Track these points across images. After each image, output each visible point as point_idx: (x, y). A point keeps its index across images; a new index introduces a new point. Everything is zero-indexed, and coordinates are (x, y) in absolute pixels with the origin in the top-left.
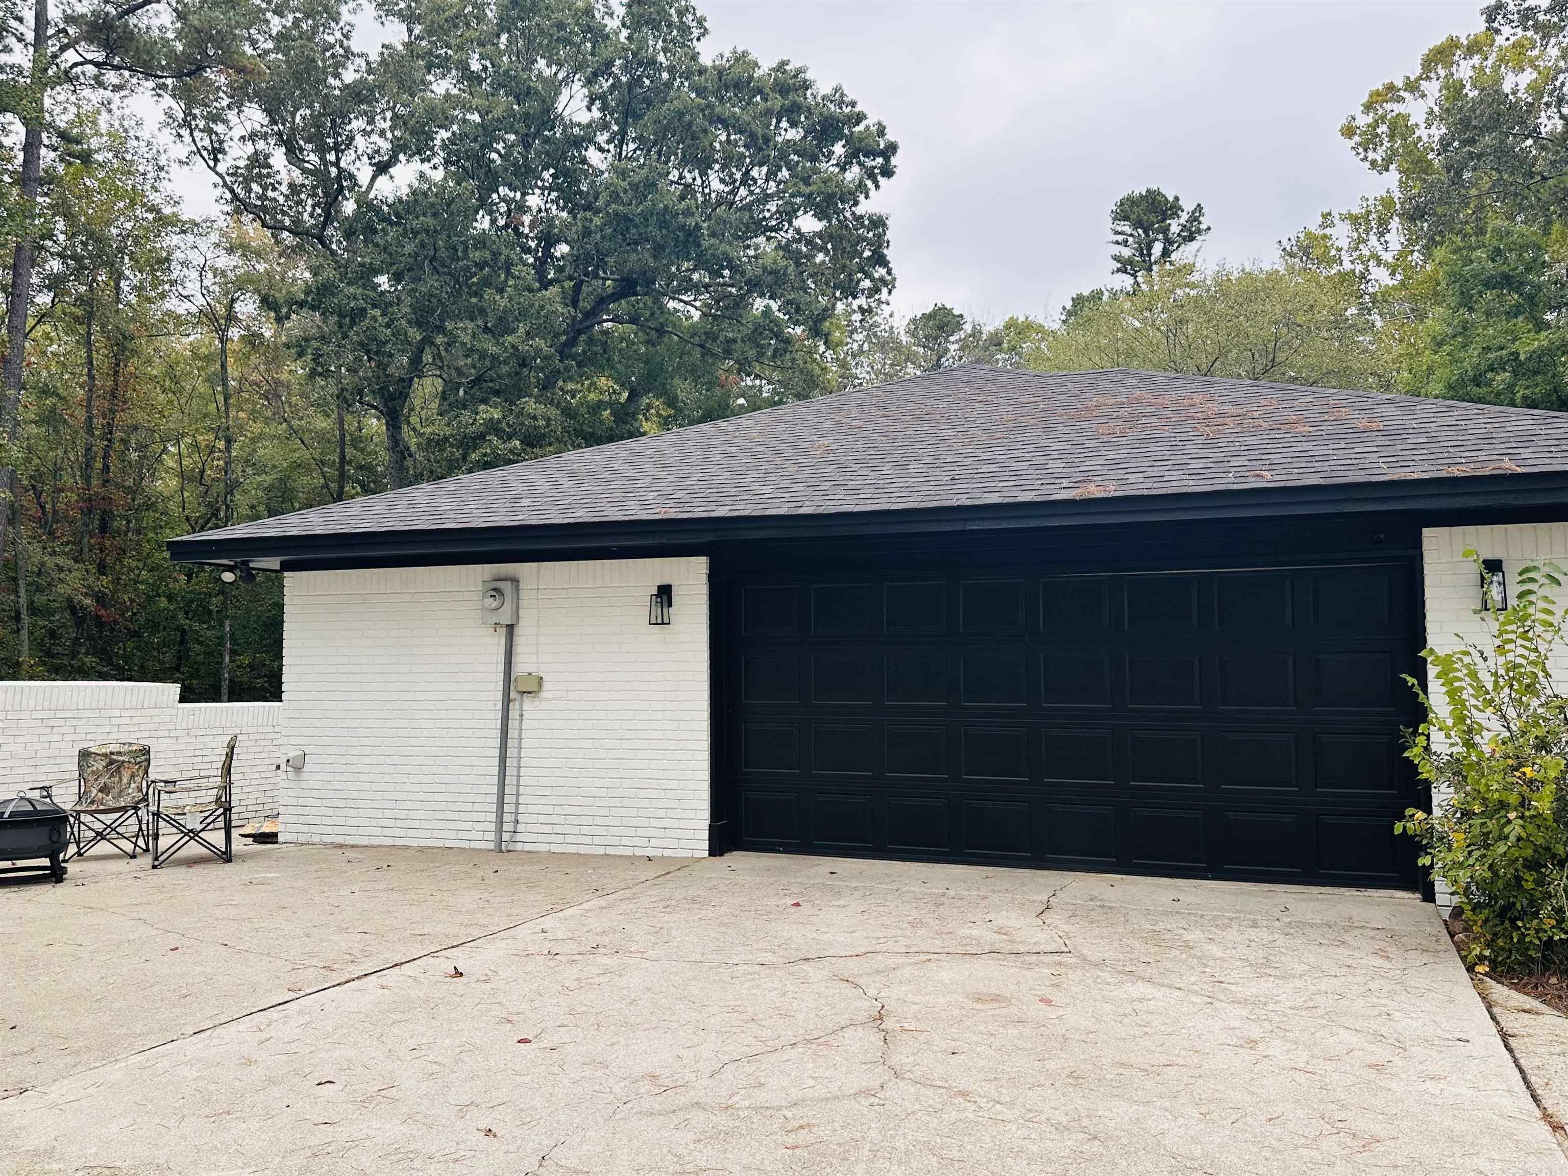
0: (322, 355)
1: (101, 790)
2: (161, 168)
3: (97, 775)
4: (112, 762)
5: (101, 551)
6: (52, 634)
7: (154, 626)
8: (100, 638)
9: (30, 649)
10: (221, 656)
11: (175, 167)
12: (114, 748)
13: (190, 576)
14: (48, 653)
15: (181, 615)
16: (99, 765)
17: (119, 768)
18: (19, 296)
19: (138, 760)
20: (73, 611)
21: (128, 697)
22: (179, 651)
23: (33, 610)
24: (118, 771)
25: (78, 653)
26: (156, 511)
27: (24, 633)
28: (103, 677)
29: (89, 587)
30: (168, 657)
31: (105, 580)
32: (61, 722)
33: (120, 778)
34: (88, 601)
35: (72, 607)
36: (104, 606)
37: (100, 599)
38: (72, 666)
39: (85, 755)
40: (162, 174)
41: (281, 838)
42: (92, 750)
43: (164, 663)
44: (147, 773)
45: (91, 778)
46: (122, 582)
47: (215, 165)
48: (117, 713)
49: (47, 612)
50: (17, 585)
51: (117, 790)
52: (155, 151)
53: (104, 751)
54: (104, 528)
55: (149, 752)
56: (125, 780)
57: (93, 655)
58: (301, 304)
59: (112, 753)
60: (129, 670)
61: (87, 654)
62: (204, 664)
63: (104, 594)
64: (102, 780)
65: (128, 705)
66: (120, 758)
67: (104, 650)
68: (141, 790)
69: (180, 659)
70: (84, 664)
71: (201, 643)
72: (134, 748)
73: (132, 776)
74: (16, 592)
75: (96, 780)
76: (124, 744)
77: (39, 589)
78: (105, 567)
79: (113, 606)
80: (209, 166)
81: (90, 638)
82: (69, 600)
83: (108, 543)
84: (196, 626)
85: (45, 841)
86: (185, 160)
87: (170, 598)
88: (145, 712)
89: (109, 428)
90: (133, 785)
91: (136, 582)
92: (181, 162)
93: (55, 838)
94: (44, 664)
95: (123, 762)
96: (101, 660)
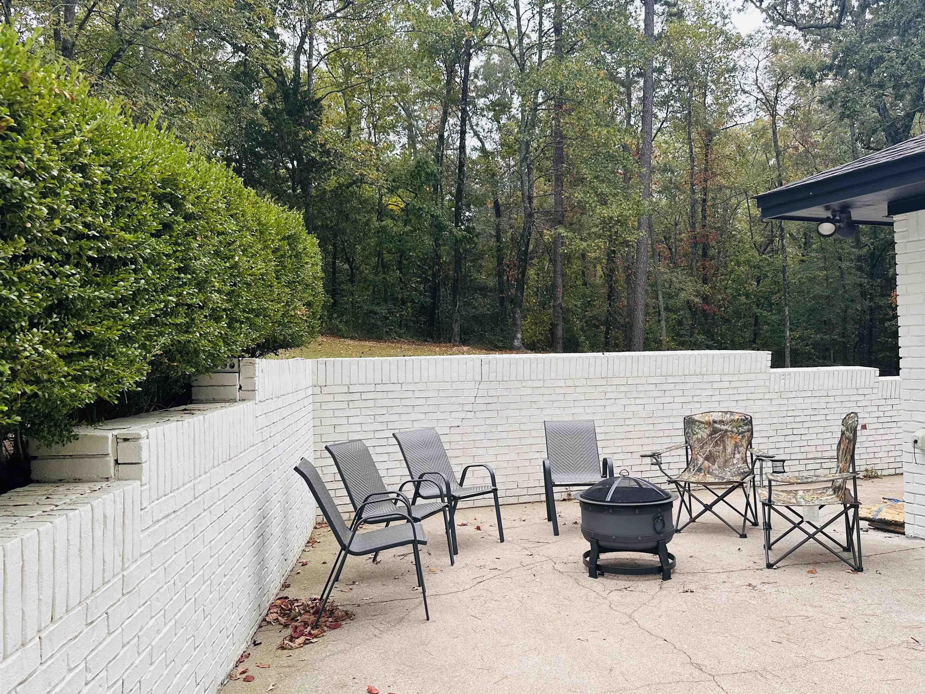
0: (848, 101)
1: (707, 459)
2: (725, 17)
3: (703, 443)
4: (715, 431)
5: (704, 269)
6: (680, 323)
7: (738, 314)
8: (706, 324)
9: (667, 332)
10: (783, 332)
11: (734, 14)
12: (716, 416)
13: (758, 282)
14: (678, 335)
15: (754, 307)
16: (703, 433)
17: (722, 437)
18: (647, 112)
19: (741, 430)
20: (690, 308)
21: (726, 365)
22: (755, 330)
23: (667, 309)
24: (722, 439)
25: (694, 333)
26: (735, 241)
27: (663, 323)
28: (709, 347)
29: (697, 291)
30: (747, 335)
31: (707, 287)
32: (671, 387)
33: (725, 448)
34: (697, 300)
35: (689, 305)
36: (707, 303)
37: (705, 299)
38: (691, 341)
39: (689, 422)
40: (727, 21)
41: (908, 529)
42: (696, 418)
43: (745, 339)
44: (750, 444)
45: (697, 445)
46: (717, 288)
47: (761, 5)
48: (717, 378)
49: (675, 311)
50: (657, 295)
51: (721, 460)
52: (721, 8)
53: (707, 419)
54: (705, 255)
55: (751, 422)
56: (729, 450)
57: (703, 334)
58: (830, 68)
59: (715, 422)
60: (725, 343)
61: (699, 334)
62: (771, 337)
63: (707, 296)
64: (709, 448)
65: (726, 371)
66: (723, 427)
67: (709, 331)
68: (746, 461)
69: (755, 335)
70: (697, 340)
71: (768, 324)
72: (736, 417)
73: (736, 446)
74: (657, 299)
75: (702, 447)
76: (726, 413)
77: (671, 297)
78: (706, 280)
79: (713, 303)
80: (757, 6)
81: (700, 324)
82: (688, 302)
83: (707, 264)
84: (765, 313)
85: (649, 531)
86: (741, 8)
87: (747, 296)
88: (742, 377)
89: (705, 191)
90: (737, 456)
91: (726, 288)
92: (739, 10)
93: (659, 527)
94: (675, 340)
95: (726, 431)
96: (708, 337)
